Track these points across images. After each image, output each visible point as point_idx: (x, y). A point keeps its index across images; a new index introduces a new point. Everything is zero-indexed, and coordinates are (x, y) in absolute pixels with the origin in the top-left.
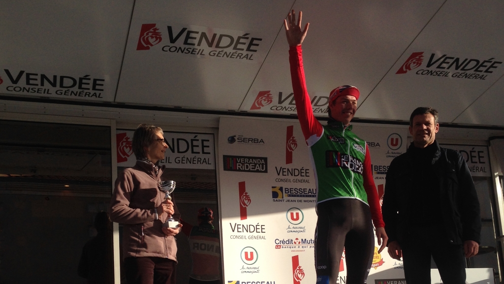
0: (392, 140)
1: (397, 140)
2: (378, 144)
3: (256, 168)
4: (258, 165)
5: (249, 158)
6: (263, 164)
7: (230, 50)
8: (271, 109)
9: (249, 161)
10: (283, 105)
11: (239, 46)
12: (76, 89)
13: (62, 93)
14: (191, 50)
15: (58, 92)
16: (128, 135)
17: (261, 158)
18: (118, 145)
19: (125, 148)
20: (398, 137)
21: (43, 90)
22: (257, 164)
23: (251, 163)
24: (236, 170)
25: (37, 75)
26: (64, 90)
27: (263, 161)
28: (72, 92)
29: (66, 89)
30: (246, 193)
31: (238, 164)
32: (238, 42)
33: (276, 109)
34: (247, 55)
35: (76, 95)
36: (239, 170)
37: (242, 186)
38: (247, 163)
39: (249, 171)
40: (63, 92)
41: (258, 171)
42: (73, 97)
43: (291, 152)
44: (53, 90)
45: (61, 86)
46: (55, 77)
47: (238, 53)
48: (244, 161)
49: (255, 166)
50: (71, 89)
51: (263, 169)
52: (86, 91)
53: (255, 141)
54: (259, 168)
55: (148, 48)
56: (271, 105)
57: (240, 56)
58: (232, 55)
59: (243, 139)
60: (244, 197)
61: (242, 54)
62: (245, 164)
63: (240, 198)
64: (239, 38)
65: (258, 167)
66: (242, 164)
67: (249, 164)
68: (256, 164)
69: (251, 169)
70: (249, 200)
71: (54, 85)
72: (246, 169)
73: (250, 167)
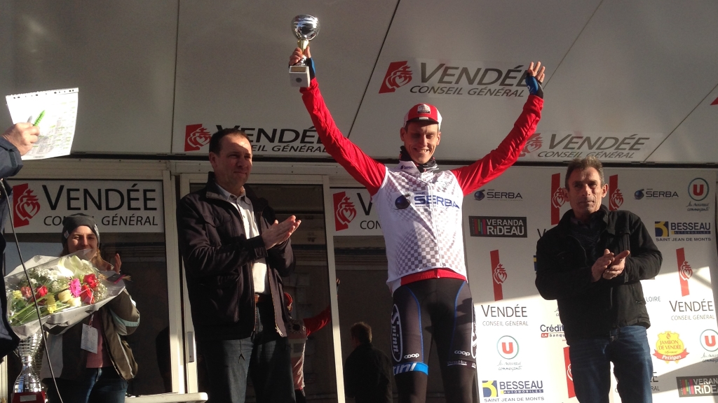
0: (695, 187)
1: (702, 187)
2: (676, 194)
3: (512, 232)
4: (514, 228)
5: (503, 218)
6: (521, 226)
7: (496, 86)
8: (539, 155)
9: (502, 223)
10: (555, 150)
11: (508, 81)
12: (297, 144)
13: (279, 149)
14: (446, 90)
15: (275, 149)
16: (347, 195)
17: (519, 219)
18: (336, 208)
19: (344, 211)
20: (703, 183)
21: (258, 147)
22: (513, 226)
23: (505, 225)
24: (486, 235)
25: (254, 129)
26: (283, 145)
27: (521, 223)
28: (292, 147)
29: (285, 144)
30: (500, 265)
31: (488, 227)
32: (507, 76)
33: (546, 156)
34: (517, 91)
35: (295, 151)
36: (491, 235)
37: (495, 256)
38: (500, 225)
39: (504, 236)
40: (281, 148)
41: (514, 235)
42: (292, 154)
43: (558, 209)
44: (269, 146)
45: (281, 141)
46: (275, 131)
47: (505, 89)
48: (497, 223)
49: (511, 229)
50: (291, 144)
51: (521, 232)
52: (308, 145)
53: (509, 195)
54: (516, 232)
55: (393, 90)
56: (539, 151)
57: (508, 94)
58: (498, 92)
59: (494, 194)
60: (498, 270)
61: (510, 91)
62: (498, 227)
63: (493, 272)
64: (510, 71)
65: (514, 231)
66: (493, 226)
67: (503, 227)
68: (511, 227)
69: (506, 234)
70: (505, 274)
71: (272, 140)
72: (499, 234)
73: (505, 231)
